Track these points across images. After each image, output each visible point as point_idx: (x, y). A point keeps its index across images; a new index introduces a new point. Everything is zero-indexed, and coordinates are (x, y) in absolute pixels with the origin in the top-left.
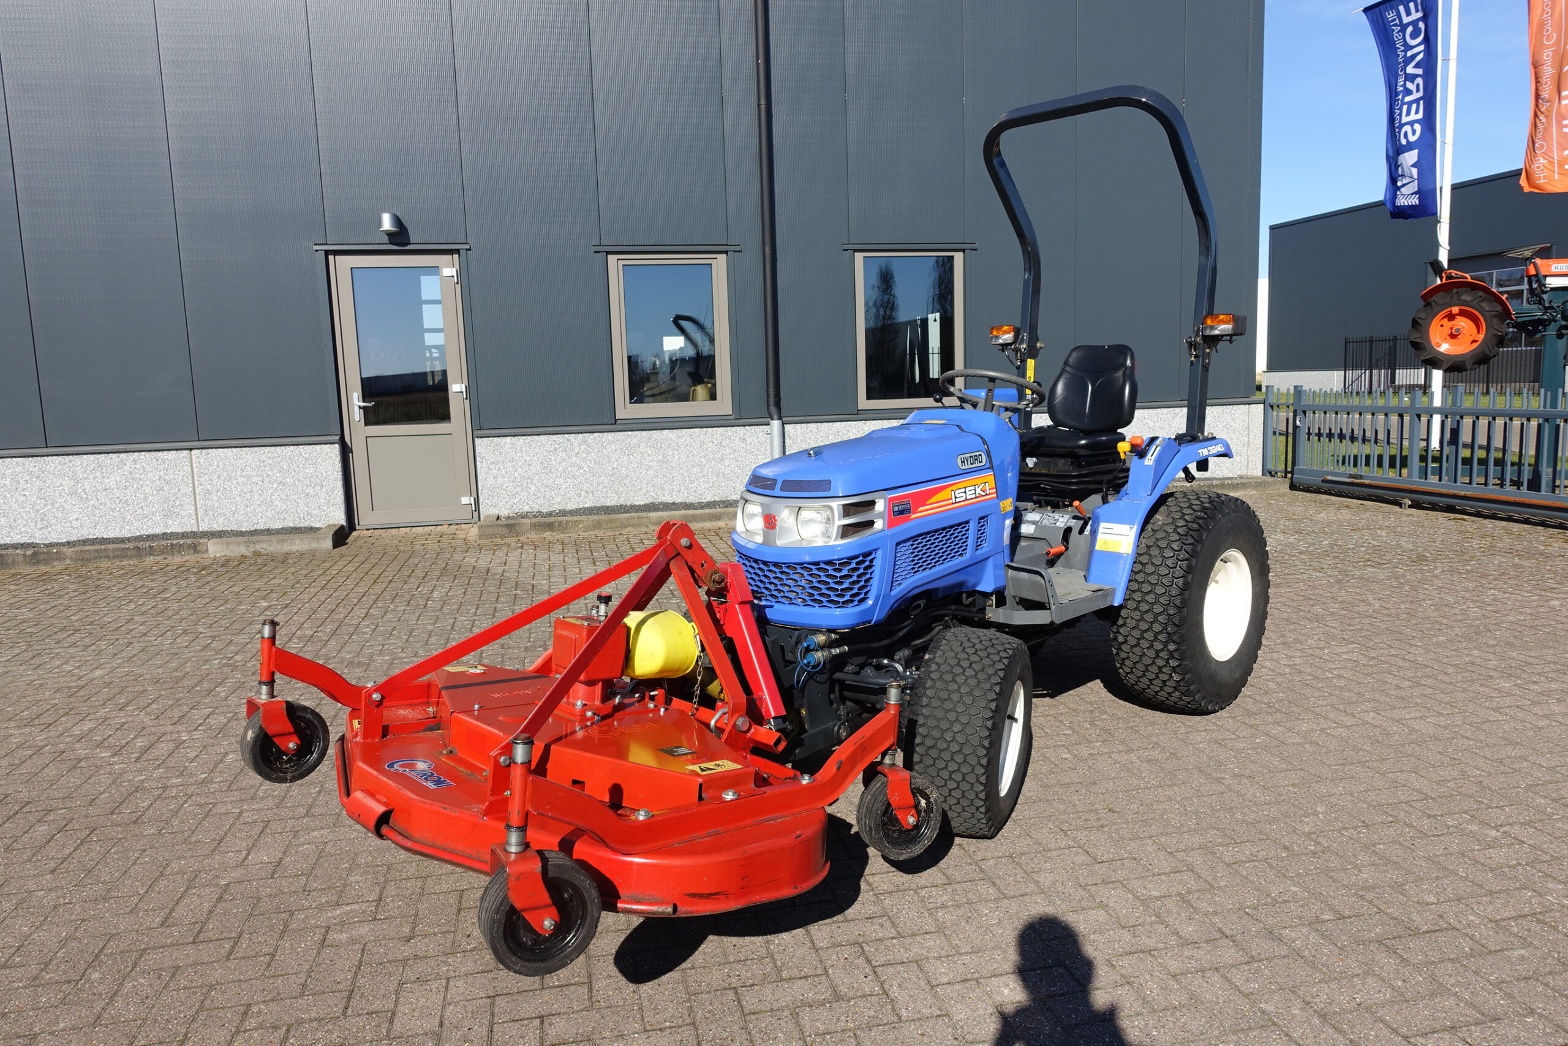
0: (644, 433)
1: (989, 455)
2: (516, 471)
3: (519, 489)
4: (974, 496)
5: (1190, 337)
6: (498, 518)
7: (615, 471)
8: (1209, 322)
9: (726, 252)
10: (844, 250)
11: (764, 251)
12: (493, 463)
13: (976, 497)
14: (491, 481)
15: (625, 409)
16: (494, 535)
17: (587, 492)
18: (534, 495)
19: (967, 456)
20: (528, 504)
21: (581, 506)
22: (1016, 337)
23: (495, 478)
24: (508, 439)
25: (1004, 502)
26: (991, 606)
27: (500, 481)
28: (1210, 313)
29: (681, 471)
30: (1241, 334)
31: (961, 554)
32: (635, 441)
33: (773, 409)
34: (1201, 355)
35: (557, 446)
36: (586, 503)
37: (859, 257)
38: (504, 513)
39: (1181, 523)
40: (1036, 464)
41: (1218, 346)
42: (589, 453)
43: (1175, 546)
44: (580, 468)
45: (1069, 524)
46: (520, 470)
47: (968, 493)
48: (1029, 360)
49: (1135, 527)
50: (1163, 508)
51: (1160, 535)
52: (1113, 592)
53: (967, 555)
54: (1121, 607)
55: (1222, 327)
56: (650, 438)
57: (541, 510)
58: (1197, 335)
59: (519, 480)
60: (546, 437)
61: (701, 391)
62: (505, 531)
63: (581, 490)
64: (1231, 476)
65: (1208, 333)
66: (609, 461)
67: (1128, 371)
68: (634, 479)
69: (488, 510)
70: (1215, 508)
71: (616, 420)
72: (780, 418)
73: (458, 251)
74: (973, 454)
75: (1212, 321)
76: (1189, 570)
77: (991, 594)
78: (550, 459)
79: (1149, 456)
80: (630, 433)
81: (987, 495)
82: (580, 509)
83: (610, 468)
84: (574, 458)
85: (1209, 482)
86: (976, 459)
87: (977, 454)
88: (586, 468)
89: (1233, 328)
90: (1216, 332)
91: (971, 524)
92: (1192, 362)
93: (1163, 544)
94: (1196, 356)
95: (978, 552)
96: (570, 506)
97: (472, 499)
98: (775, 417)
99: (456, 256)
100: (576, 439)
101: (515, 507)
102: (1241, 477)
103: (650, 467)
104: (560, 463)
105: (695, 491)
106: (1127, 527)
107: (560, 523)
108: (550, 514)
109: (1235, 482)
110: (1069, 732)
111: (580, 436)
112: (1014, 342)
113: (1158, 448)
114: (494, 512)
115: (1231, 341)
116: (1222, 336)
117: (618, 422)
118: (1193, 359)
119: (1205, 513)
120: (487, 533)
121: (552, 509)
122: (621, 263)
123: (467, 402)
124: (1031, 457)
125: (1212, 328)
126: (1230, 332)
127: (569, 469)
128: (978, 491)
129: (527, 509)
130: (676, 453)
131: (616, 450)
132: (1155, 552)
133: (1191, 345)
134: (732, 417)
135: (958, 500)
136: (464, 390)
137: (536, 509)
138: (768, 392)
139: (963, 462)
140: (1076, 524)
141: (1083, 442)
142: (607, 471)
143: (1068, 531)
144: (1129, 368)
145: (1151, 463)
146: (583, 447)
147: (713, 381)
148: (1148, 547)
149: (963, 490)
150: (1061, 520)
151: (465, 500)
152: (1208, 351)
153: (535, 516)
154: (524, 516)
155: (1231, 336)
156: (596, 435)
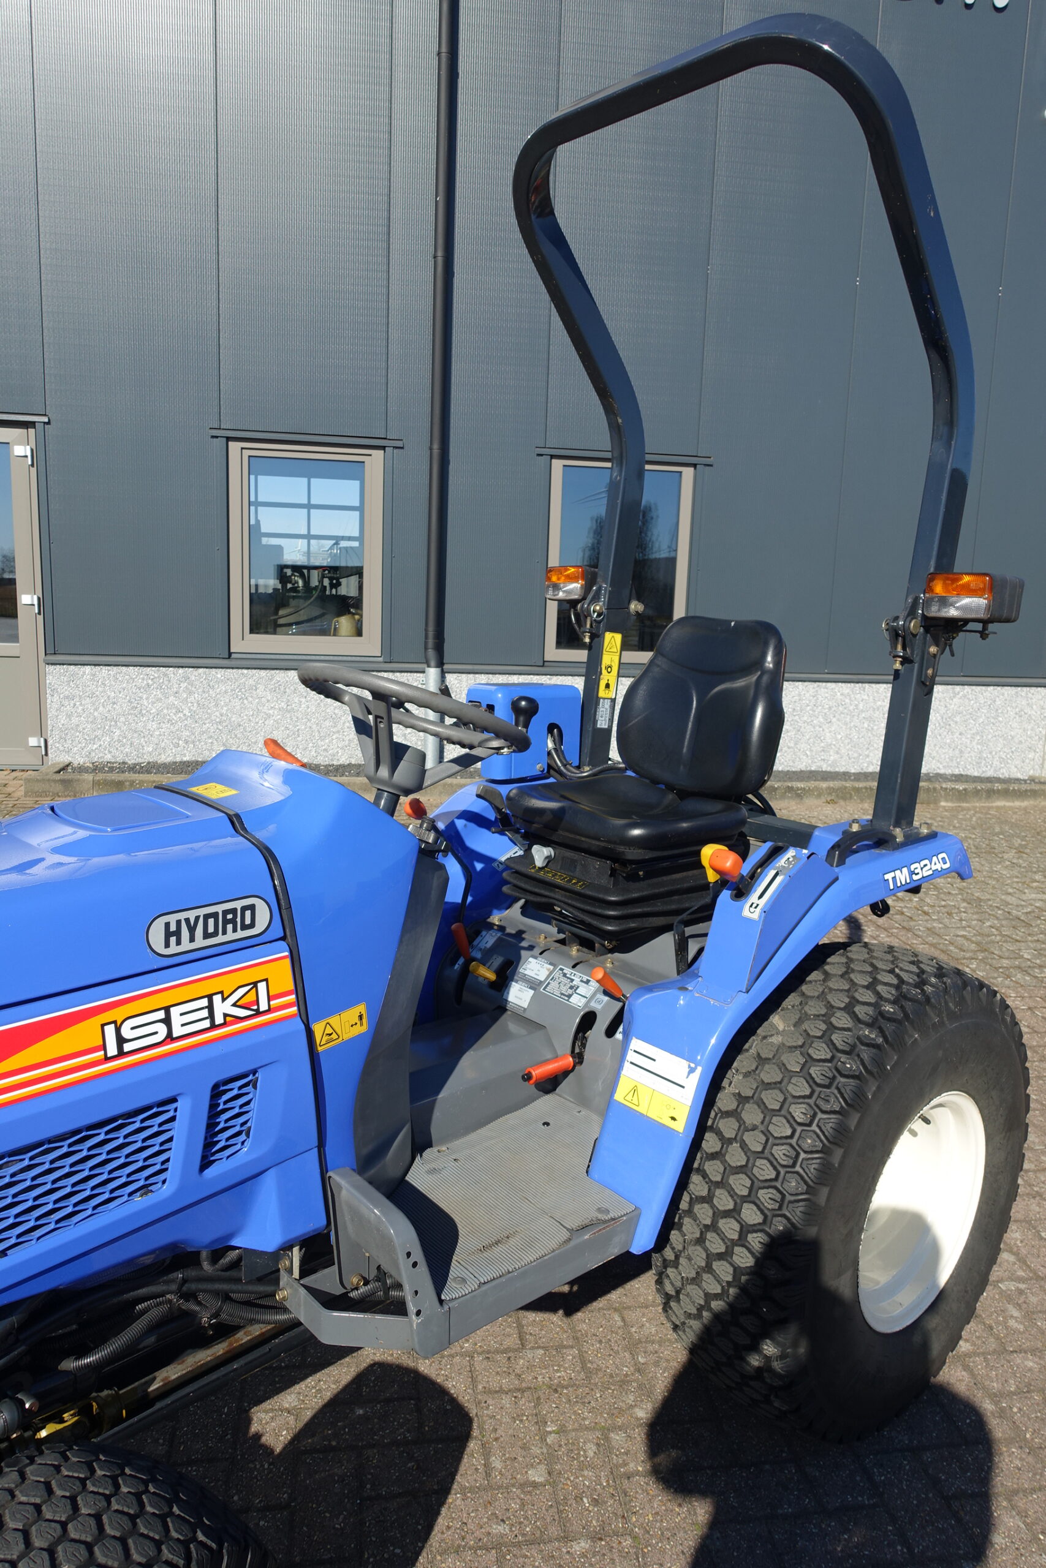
0: (263, 673)
1: (283, 904)
2: (96, 709)
3: (99, 733)
4: (206, 1024)
5: (896, 619)
6: (64, 769)
7: (224, 718)
8: (939, 588)
9: (383, 448)
10: (539, 455)
11: (431, 449)
12: (67, 697)
13: (213, 1026)
14: (63, 719)
15: (244, 641)
16: (44, 794)
17: (186, 742)
18: (119, 741)
19: (191, 915)
20: (110, 752)
21: (178, 759)
22: (587, 589)
23: (69, 716)
24: (88, 669)
25: (334, 1020)
26: (290, 1271)
27: (75, 720)
28: (945, 567)
29: (309, 724)
30: (1008, 620)
31: (145, 1189)
32: (251, 682)
33: (431, 653)
34: (917, 659)
35: (150, 682)
36: (185, 755)
37: (557, 465)
38: (78, 760)
39: (820, 1051)
40: (549, 860)
41: (955, 643)
42: (191, 693)
43: (799, 1112)
44: (179, 711)
45: (596, 1006)
46: (101, 709)
47: (176, 1019)
48: (608, 636)
49: (699, 1069)
50: (792, 1000)
51: (771, 1074)
52: (633, 1219)
53: (165, 1191)
54: (647, 1255)
55: (966, 601)
56: (271, 680)
57: (127, 760)
58: (912, 613)
59: (99, 721)
60: (136, 669)
61: (345, 623)
62: (59, 788)
63: (179, 739)
64: (1019, 776)
65: (934, 611)
66: (217, 705)
67: (765, 679)
68: (249, 729)
69: (58, 757)
70: (906, 1016)
71: (230, 654)
72: (440, 664)
73: (32, 425)
74: (219, 909)
75: (945, 587)
76: (840, 1136)
77: (287, 1247)
78: (141, 698)
79: (753, 898)
80: (245, 671)
81: (258, 1013)
82: (176, 763)
83: (218, 714)
84: (172, 698)
85: (989, 785)
86: (230, 919)
87: (238, 905)
88: (186, 712)
89: (988, 607)
90: (953, 613)
91: (183, 1106)
92: (897, 672)
93: (772, 1099)
94: (906, 661)
95: (209, 1172)
96: (165, 758)
97: (42, 740)
98: (433, 663)
99: (32, 431)
100: (175, 675)
101: (93, 754)
102: (1032, 780)
103: (269, 716)
104: (153, 703)
105: (325, 750)
106: (682, 1065)
107: (132, 783)
108: (133, 769)
109: (1024, 787)
110: (537, 1475)
111: (181, 671)
112: (584, 598)
113: (779, 879)
114: (65, 759)
115: (983, 635)
116: (966, 621)
117: (233, 656)
118: (898, 666)
119: (881, 1031)
120: (36, 789)
121: (140, 760)
122: (246, 453)
123: (40, 618)
124: (545, 843)
125: (944, 602)
126: (981, 615)
127: (165, 711)
128: (222, 1008)
129: (108, 757)
130: (303, 700)
131: (226, 692)
132: (752, 1115)
133: (895, 634)
134: (381, 659)
135: (127, 1047)
136: (36, 602)
137: (120, 759)
138: (426, 630)
139: (168, 934)
140: (604, 1008)
141: (637, 832)
142: (213, 718)
143: (588, 1020)
144: (769, 671)
145: (755, 915)
146: (183, 685)
147: (359, 612)
148: (742, 1099)
149: (161, 1015)
150: (583, 990)
151: (33, 741)
152: (933, 649)
153: (112, 769)
154: (96, 768)
155: (985, 622)
156: (201, 670)
